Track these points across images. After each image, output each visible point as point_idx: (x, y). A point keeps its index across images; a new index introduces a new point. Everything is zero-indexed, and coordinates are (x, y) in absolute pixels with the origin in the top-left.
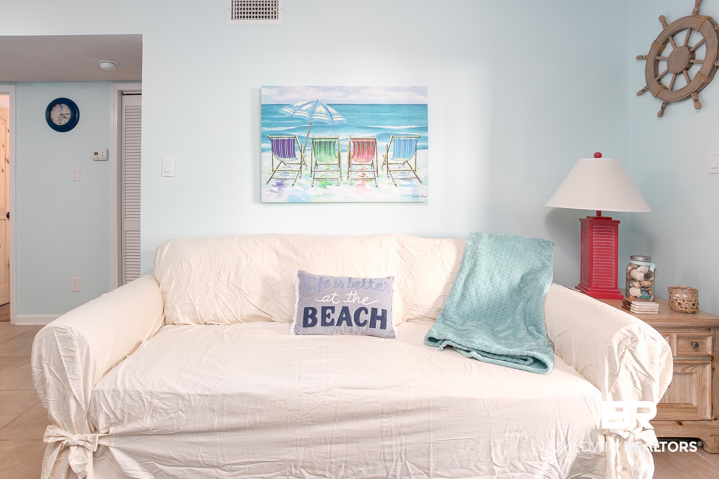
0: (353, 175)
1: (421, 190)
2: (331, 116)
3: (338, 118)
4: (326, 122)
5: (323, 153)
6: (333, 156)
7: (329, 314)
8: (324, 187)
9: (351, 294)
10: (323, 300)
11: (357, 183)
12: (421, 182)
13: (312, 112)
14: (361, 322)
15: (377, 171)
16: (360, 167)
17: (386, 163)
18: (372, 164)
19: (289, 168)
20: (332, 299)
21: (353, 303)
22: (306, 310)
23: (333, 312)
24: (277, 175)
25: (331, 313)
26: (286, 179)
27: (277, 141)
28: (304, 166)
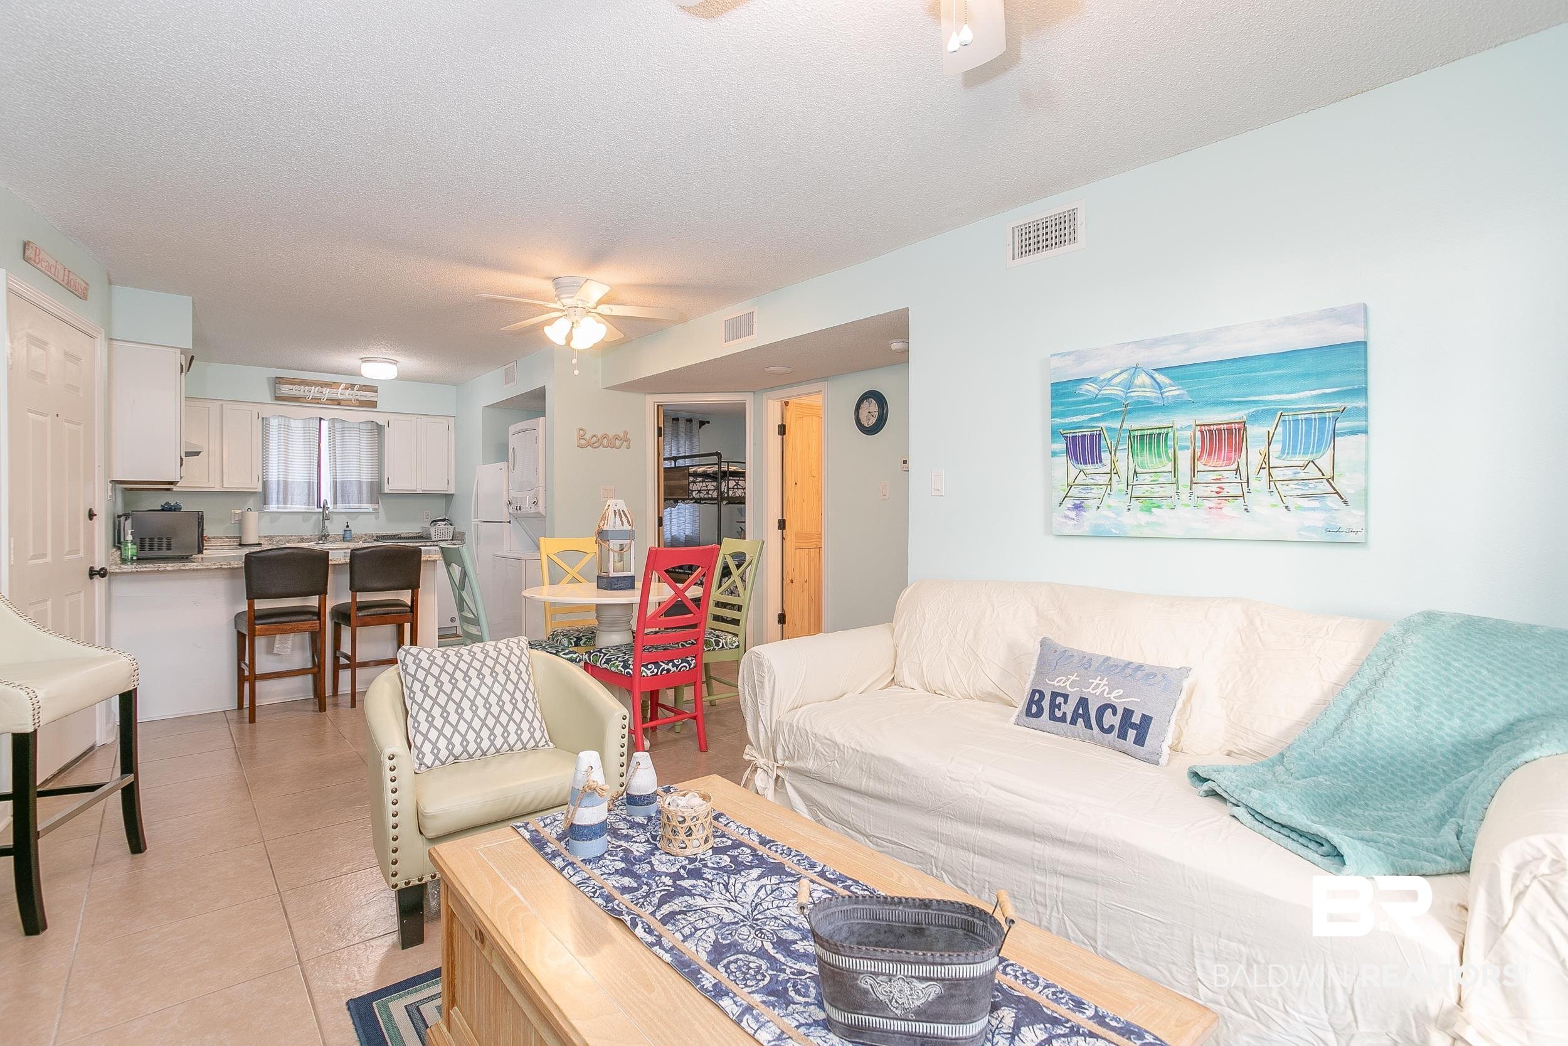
0: (1199, 490)
1: (1349, 518)
2: (1161, 388)
3: (1173, 392)
4: (1152, 400)
5: (1146, 453)
6: (1164, 458)
7: (1060, 703)
8: (1149, 510)
9: (1097, 681)
10: (1055, 683)
11: (1207, 504)
12: (1345, 502)
13: (1129, 386)
14: (1106, 727)
15: (1248, 483)
16: (1212, 476)
17: (1266, 465)
18: (1238, 469)
19: (1092, 481)
20: (1068, 683)
21: (1097, 694)
22: (1034, 692)
23: (1065, 702)
24: (1074, 492)
25: (1063, 704)
26: (1087, 499)
27: (1074, 438)
28: (1115, 477)
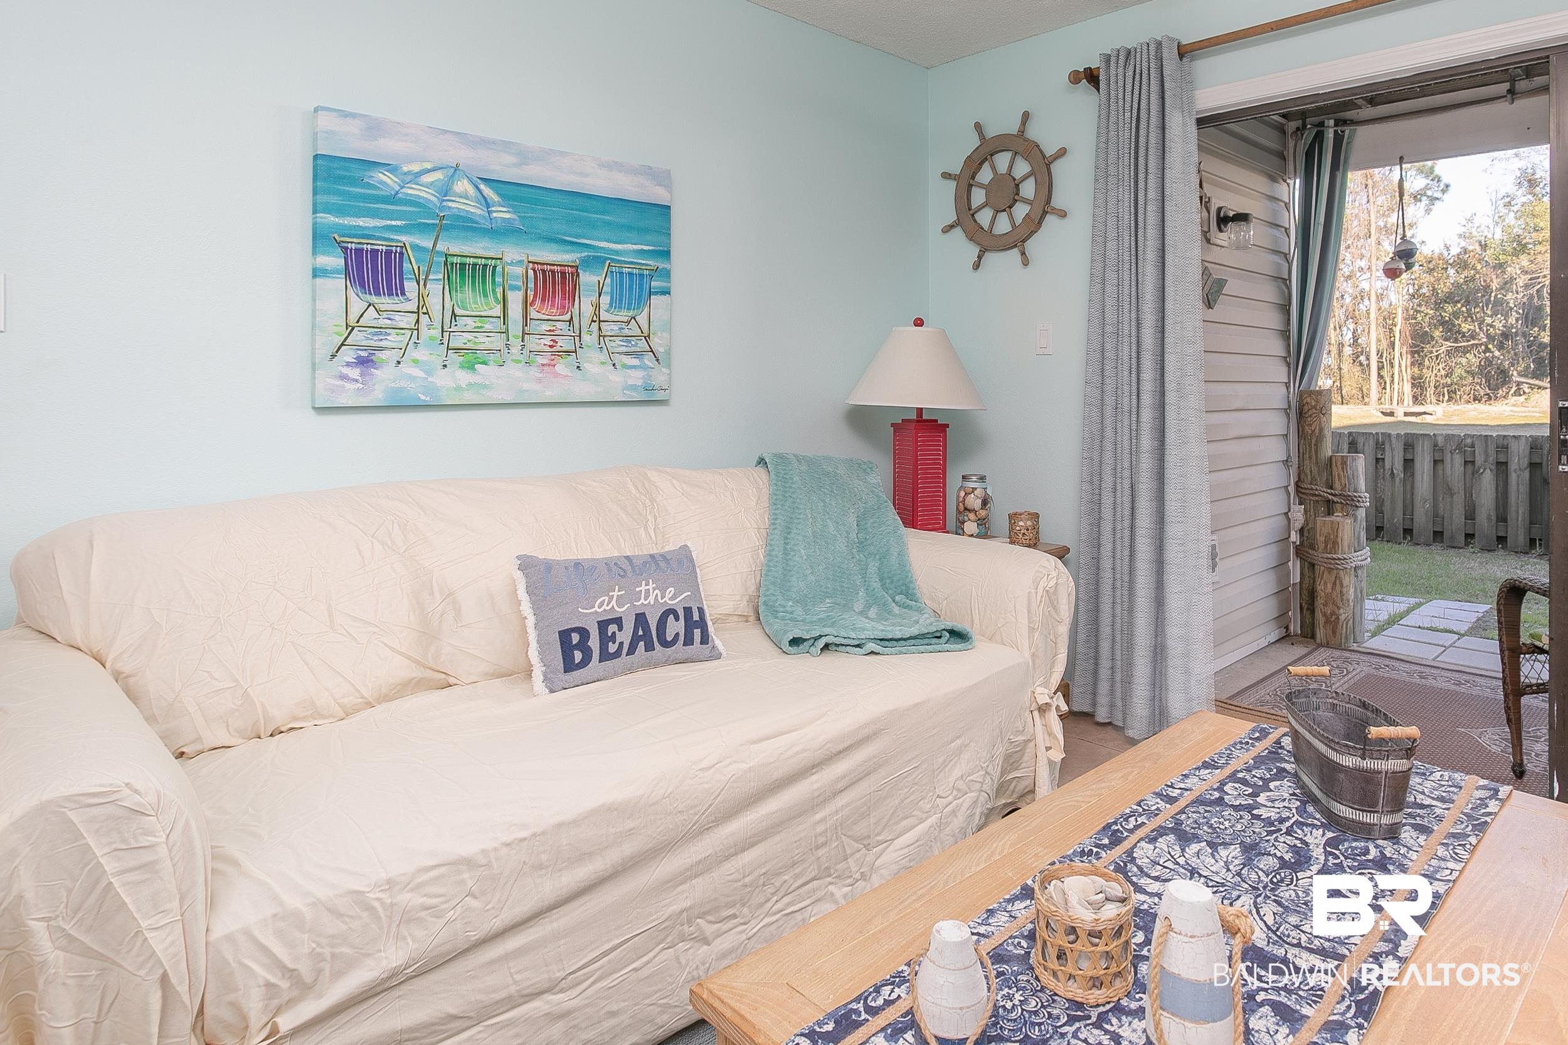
0: (533, 343)
1: (660, 377)
2: (488, 206)
3: (502, 213)
4: (477, 219)
5: (468, 288)
6: (491, 298)
7: (614, 633)
8: (471, 368)
9: (643, 588)
10: (596, 608)
11: (541, 360)
12: (657, 360)
13: (445, 191)
14: (669, 639)
15: (580, 336)
16: (545, 327)
17: (597, 319)
18: (571, 320)
19: (389, 322)
20: (614, 602)
21: (652, 603)
22: (564, 635)
23: (620, 629)
24: (357, 337)
25: (617, 632)
26: (381, 349)
27: (359, 252)
28: (424, 319)
